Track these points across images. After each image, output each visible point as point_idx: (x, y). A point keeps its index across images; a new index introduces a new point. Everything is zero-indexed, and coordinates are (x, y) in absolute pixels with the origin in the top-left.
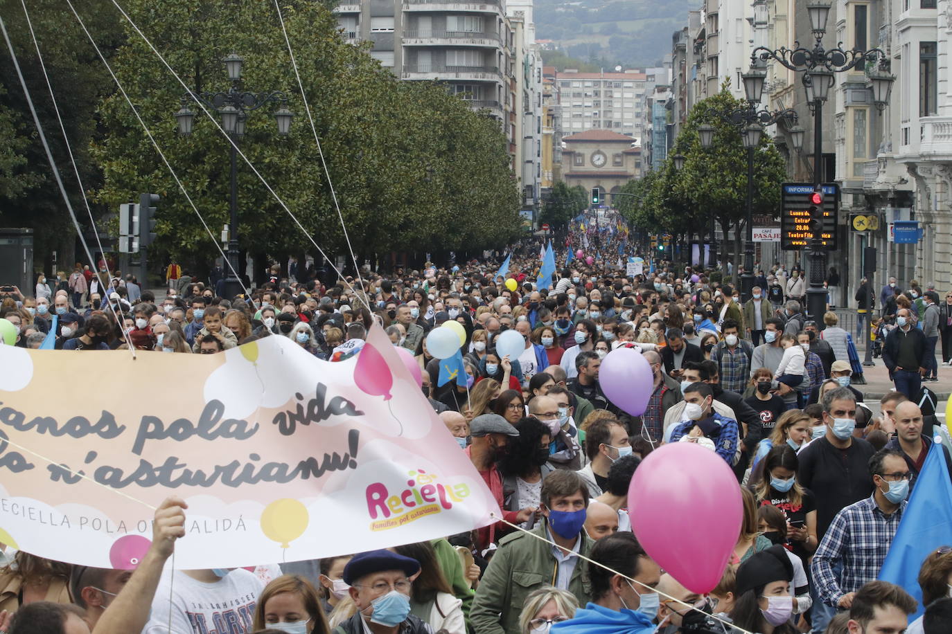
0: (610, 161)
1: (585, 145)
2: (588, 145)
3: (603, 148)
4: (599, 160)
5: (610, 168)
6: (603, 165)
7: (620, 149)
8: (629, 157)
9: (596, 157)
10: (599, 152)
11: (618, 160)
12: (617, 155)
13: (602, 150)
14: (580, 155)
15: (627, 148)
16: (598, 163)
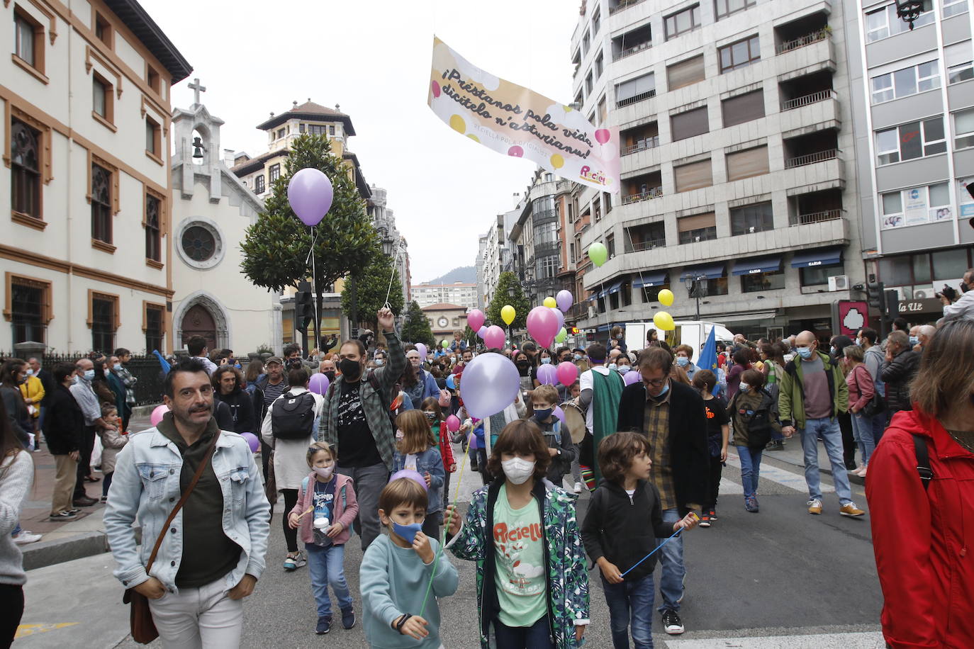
0: (450, 323)
1: (433, 313)
2: (435, 313)
3: (445, 314)
4: (443, 322)
5: (450, 328)
6: (446, 326)
7: (457, 314)
8: (463, 320)
9: (442, 320)
10: (443, 318)
11: (456, 322)
12: (455, 319)
13: (445, 316)
14: (430, 320)
15: (462, 313)
16: (444, 325)
